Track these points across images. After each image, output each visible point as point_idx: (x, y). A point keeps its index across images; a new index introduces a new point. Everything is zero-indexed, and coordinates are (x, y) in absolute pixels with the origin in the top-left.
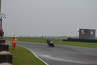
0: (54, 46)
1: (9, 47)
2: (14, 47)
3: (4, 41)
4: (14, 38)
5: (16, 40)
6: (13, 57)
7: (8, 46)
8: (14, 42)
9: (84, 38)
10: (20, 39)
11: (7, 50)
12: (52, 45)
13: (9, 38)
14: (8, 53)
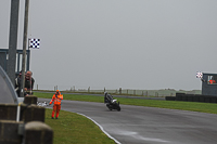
0: (119, 109)
1: (47, 113)
2: (58, 113)
3: (35, 100)
4: (58, 93)
5: (61, 97)
6: (55, 134)
7: (43, 110)
8: (57, 101)
10: (71, 94)
11: (42, 119)
12: (115, 107)
13: (46, 93)
14: (44, 125)
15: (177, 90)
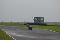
9: (37, 23)
15: (27, 22)
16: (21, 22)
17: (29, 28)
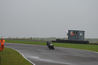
2: (3, 48)
4: (2, 40)
5: (4, 41)
9: (73, 39)
15: (57, 38)
16: (47, 39)
17: (50, 46)
